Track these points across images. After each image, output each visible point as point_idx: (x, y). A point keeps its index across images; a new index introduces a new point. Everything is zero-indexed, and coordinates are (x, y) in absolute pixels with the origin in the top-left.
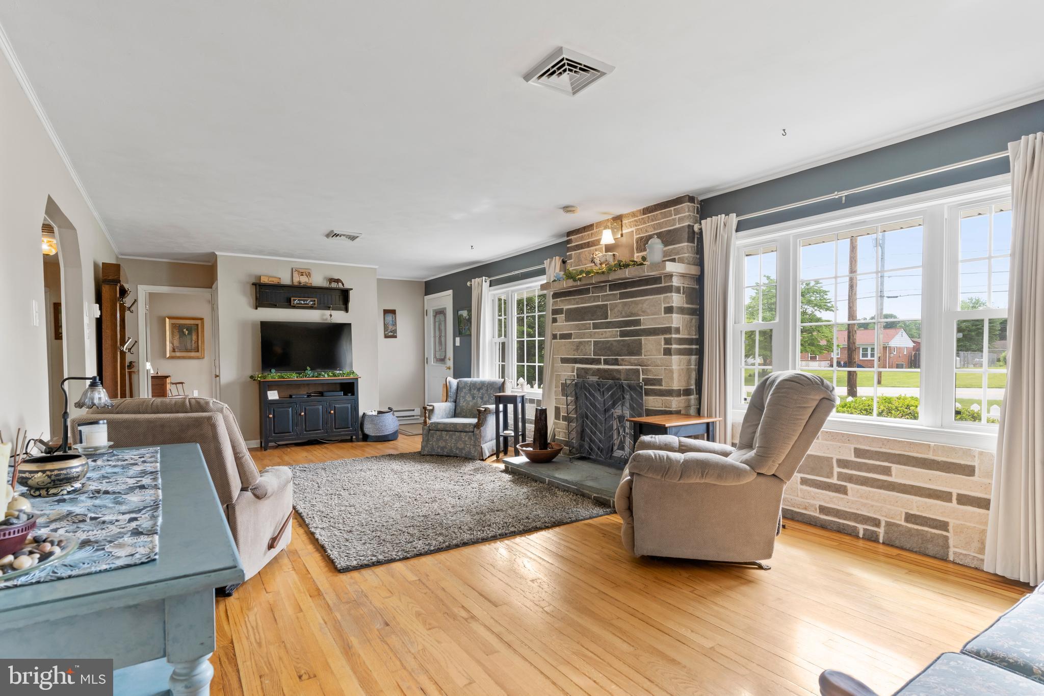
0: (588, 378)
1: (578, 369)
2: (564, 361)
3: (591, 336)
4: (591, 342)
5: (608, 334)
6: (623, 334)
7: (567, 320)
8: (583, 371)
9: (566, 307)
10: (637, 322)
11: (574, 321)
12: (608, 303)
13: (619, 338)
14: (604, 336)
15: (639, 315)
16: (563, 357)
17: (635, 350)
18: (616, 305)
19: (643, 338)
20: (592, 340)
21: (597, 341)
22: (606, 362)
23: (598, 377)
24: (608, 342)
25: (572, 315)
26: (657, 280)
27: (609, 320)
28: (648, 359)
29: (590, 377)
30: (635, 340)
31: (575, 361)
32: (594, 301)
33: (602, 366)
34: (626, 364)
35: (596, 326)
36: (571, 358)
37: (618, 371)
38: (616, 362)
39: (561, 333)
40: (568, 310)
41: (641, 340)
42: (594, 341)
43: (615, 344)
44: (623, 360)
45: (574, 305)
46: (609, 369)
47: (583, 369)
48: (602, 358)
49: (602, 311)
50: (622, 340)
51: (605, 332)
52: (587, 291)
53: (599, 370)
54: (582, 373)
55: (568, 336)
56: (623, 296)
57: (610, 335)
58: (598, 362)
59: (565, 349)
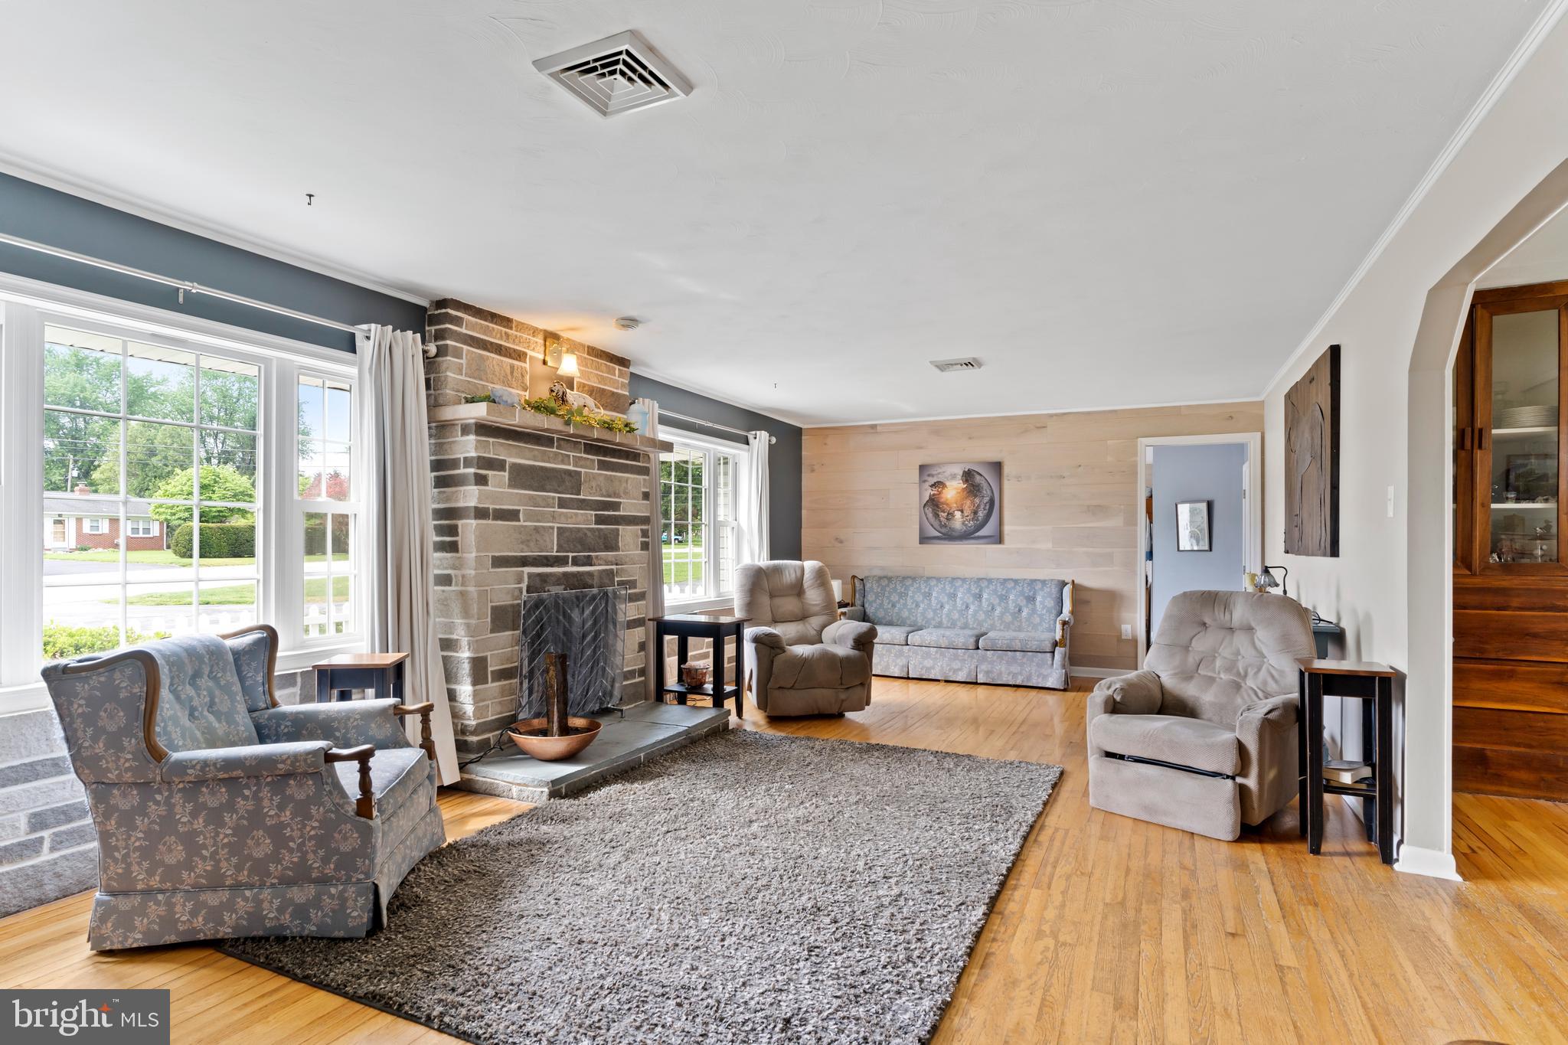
0: (549, 591)
1: (530, 575)
2: (500, 562)
3: (554, 517)
4: (553, 528)
5: (580, 518)
6: (600, 520)
7: (514, 482)
8: (538, 579)
9: (511, 460)
10: (615, 506)
11: (526, 489)
12: (583, 470)
13: (593, 526)
14: (573, 520)
15: (619, 497)
16: (497, 554)
17: (610, 543)
18: (595, 476)
19: (620, 527)
20: (556, 525)
21: (562, 528)
22: (576, 562)
23: (563, 587)
24: (579, 530)
25: (522, 477)
26: (635, 456)
27: (581, 497)
28: (626, 556)
29: (551, 588)
30: (612, 530)
31: (524, 562)
32: (563, 462)
33: (570, 569)
34: (601, 562)
35: (563, 503)
36: (516, 557)
37: (590, 574)
38: (588, 561)
39: (498, 507)
40: (514, 466)
41: (618, 530)
42: (558, 528)
43: (589, 534)
44: (597, 557)
45: (529, 459)
46: (578, 572)
47: (539, 575)
48: (571, 555)
49: (572, 481)
50: (597, 529)
51: (576, 514)
52: (548, 441)
53: (565, 574)
54: (537, 584)
55: (513, 515)
56: (603, 465)
57: (583, 520)
58: (561, 561)
59: (505, 539)
